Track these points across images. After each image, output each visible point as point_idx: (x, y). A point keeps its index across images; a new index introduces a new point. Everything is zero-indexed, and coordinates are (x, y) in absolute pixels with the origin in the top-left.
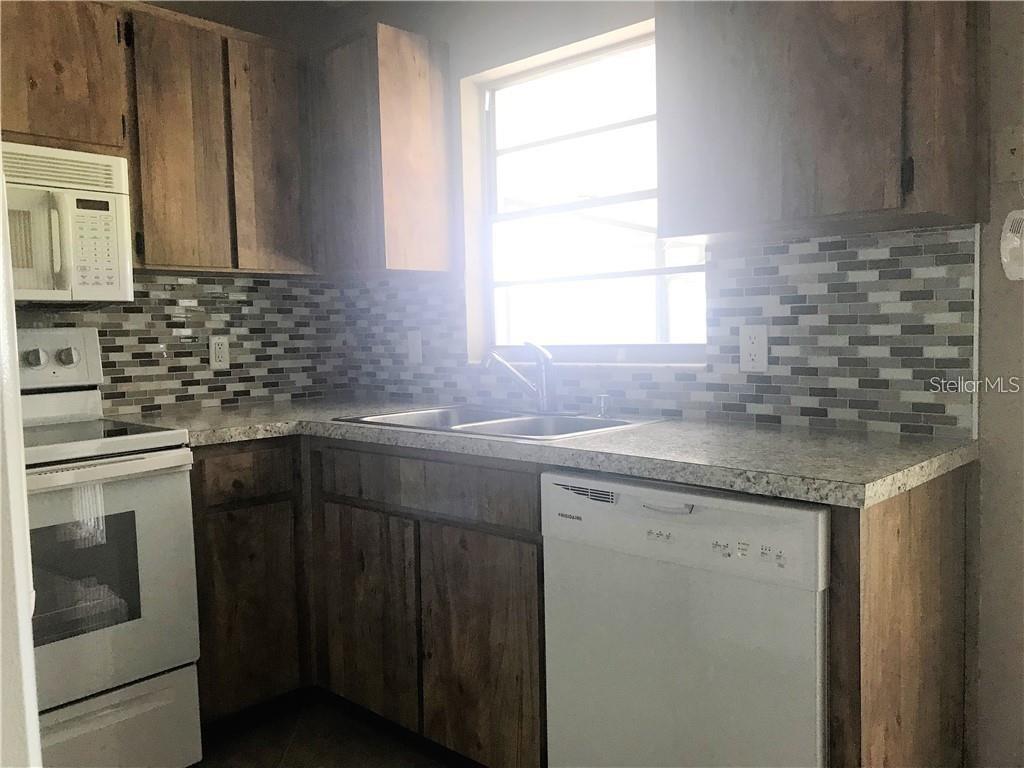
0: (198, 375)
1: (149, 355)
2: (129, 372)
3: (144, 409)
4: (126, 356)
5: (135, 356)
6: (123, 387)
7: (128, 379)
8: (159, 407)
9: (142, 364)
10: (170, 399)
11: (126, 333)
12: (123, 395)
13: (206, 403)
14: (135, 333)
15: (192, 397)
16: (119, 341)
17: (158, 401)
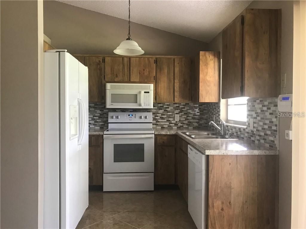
0: (172, 122)
1: (163, 117)
2: (159, 120)
3: (161, 127)
4: (159, 118)
5: (160, 118)
6: (158, 123)
7: (159, 122)
8: (164, 127)
9: (162, 119)
10: (167, 126)
11: (159, 113)
12: (158, 125)
13: (173, 127)
14: (161, 113)
15: (171, 126)
16: (158, 115)
17: (164, 126)
